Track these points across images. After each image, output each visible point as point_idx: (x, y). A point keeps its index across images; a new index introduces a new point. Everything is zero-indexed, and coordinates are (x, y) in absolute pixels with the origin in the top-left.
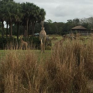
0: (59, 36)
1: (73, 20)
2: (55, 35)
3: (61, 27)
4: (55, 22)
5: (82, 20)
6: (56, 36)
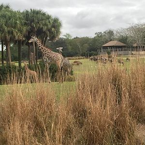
0: (84, 58)
1: (104, 32)
2: (78, 57)
5: (117, 32)
6: (79, 59)
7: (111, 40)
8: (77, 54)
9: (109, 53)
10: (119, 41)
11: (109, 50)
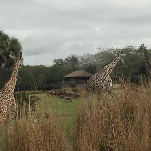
0: (41, 93)
1: (66, 59)
2: (33, 92)
3: (41, 75)
4: (28, 65)
5: (83, 59)
6: (35, 93)
7: (75, 70)
8: (30, 87)
9: (73, 86)
10: (86, 70)
11: (73, 82)
